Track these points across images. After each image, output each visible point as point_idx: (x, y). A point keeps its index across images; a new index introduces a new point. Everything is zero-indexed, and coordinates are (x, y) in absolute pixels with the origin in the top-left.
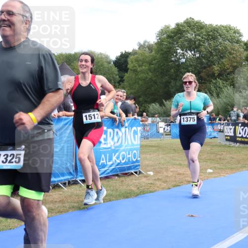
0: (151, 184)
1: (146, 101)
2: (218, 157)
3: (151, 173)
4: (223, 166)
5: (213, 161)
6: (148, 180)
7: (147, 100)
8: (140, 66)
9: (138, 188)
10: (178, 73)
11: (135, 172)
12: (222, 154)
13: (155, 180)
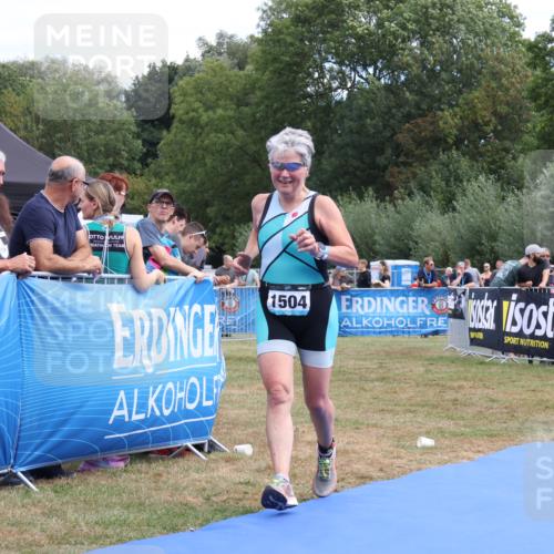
0: (247, 483)
1: (226, 218)
2: (450, 395)
3: (247, 449)
4: (465, 426)
5: (435, 411)
6: (237, 470)
7: (229, 214)
8: (208, 108)
9: (208, 499)
10: (327, 133)
11: (195, 446)
12: (461, 387)
13: (258, 471)
